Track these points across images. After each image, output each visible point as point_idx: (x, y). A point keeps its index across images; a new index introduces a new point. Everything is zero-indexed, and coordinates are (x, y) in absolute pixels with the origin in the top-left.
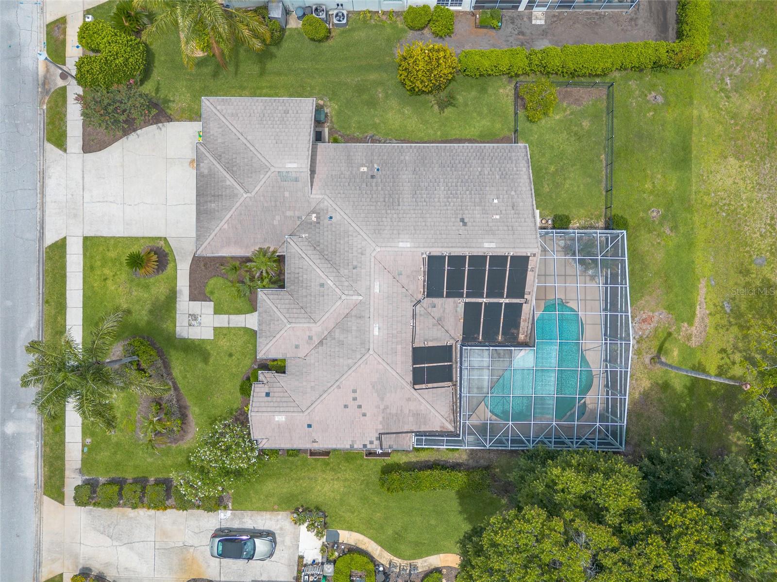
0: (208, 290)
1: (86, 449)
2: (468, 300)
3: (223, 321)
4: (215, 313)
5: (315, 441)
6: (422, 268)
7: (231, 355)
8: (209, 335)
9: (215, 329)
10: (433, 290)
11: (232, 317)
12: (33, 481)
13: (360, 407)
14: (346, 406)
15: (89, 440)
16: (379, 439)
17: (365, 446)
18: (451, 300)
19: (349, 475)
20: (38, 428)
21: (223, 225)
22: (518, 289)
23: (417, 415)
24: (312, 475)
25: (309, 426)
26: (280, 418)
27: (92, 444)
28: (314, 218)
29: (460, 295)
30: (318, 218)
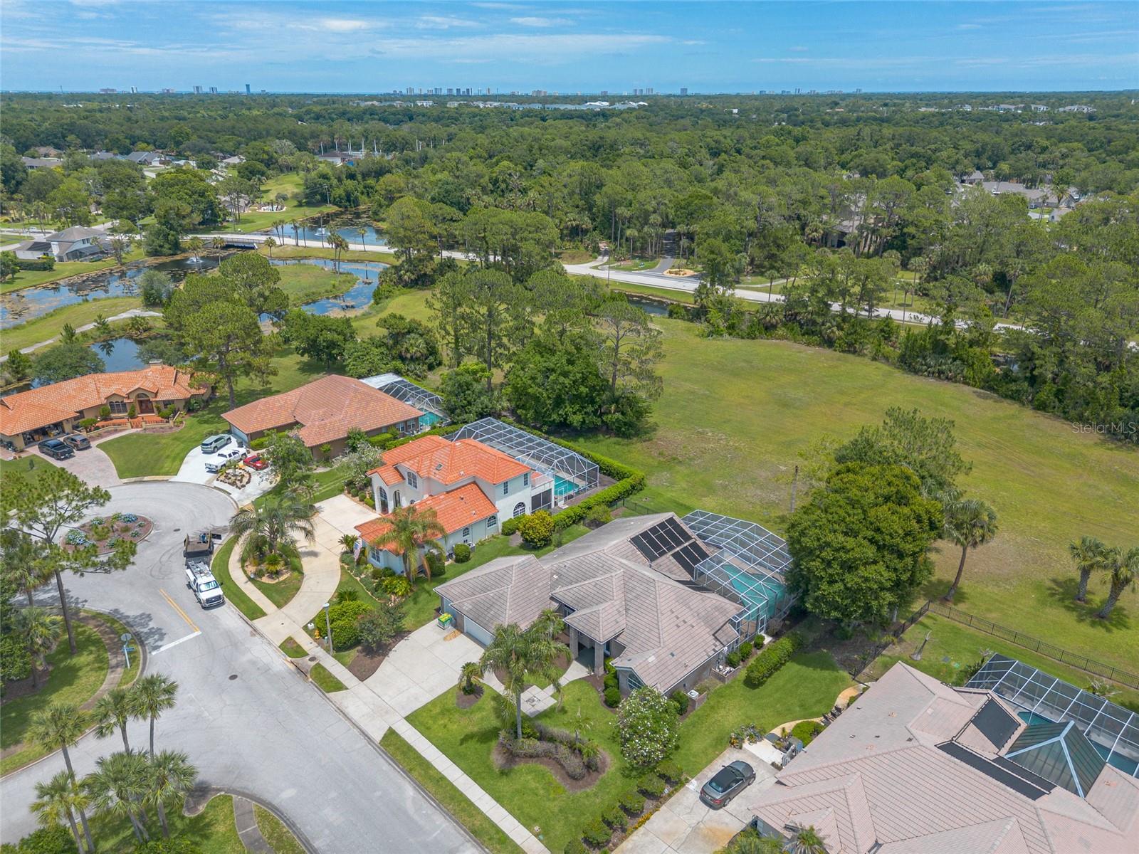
1: (541, 837)
2: (671, 553)
3: (552, 689)
4: (541, 689)
5: (686, 666)
6: (634, 547)
8: (552, 701)
9: (551, 697)
10: (651, 557)
13: (684, 621)
14: (678, 626)
16: (716, 640)
17: (714, 650)
18: (664, 557)
22: (684, 534)
25: (672, 655)
26: (651, 659)
27: (541, 828)
28: (555, 577)
29: (664, 553)
30: (558, 574)
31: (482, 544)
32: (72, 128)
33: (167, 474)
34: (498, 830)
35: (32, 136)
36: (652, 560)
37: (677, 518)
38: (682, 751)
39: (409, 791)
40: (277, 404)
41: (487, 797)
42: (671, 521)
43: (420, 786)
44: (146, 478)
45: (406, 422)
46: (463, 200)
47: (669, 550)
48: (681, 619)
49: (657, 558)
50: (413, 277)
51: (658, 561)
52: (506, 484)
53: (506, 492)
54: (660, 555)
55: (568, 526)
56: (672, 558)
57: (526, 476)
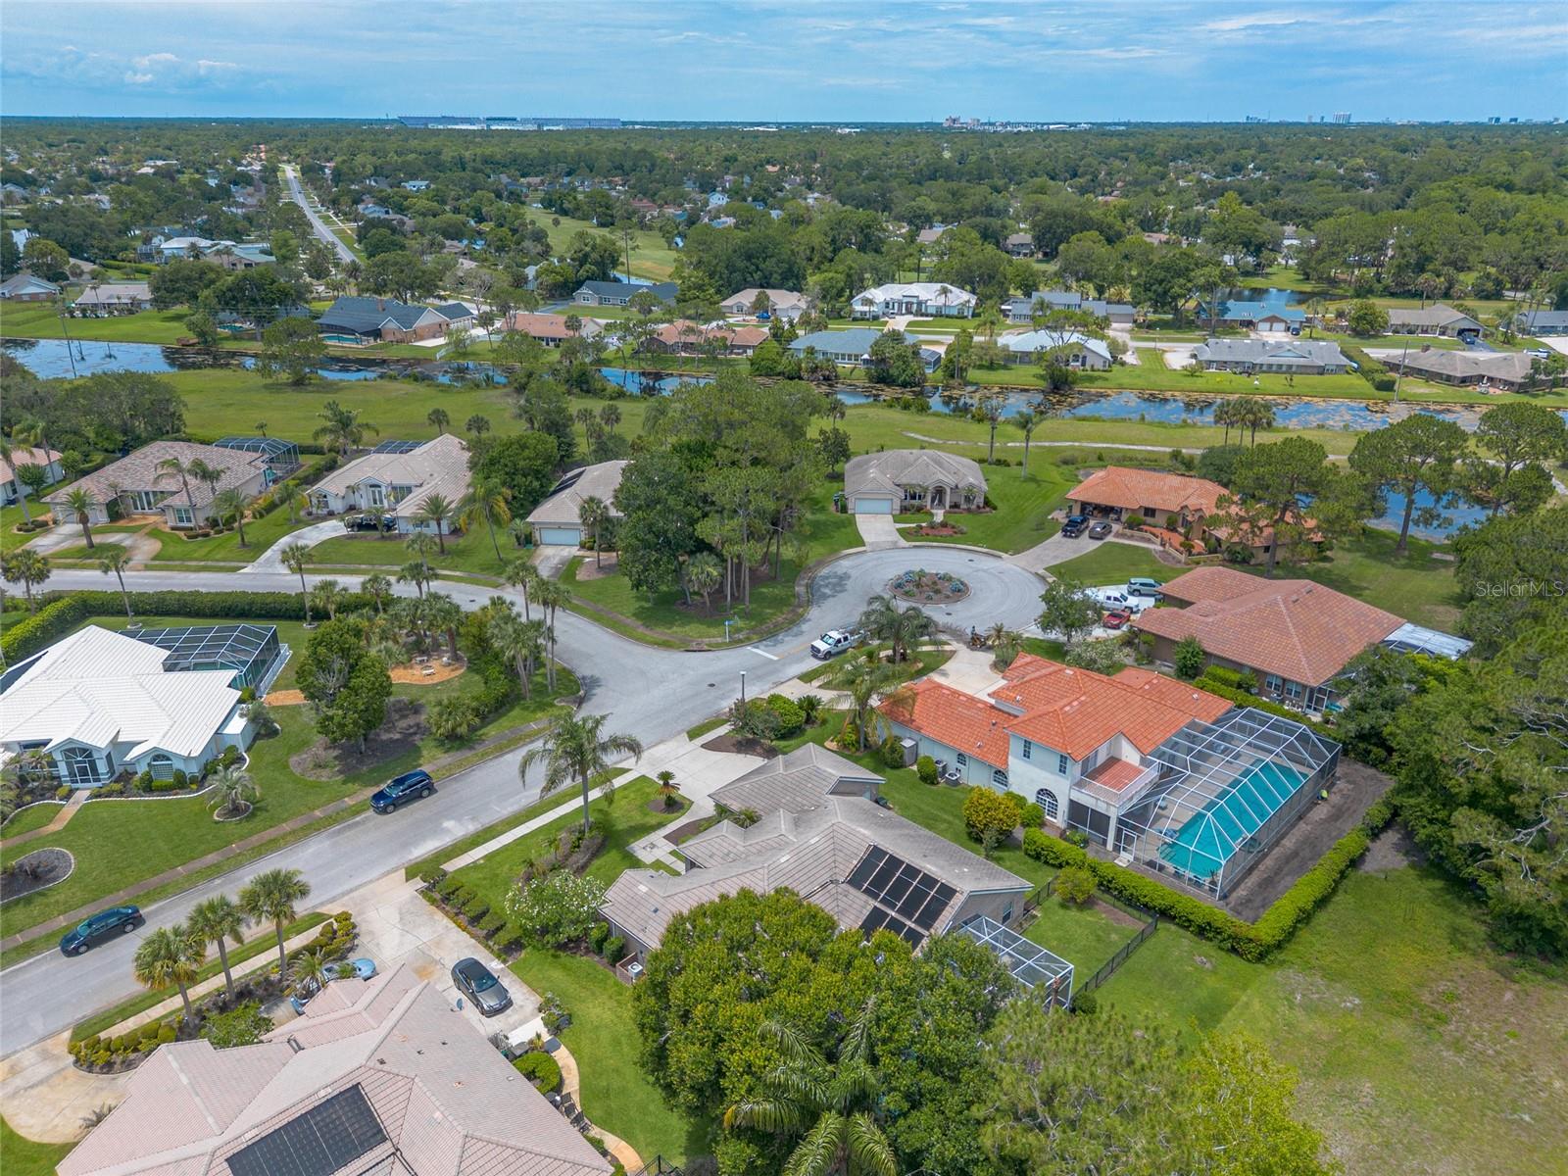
2: (878, 905)
3: (670, 859)
4: (670, 853)
5: (644, 930)
6: (862, 854)
8: (649, 860)
9: (657, 860)
10: (856, 880)
11: (678, 862)
18: (864, 897)
21: (748, 783)
22: (929, 918)
25: (656, 910)
26: (643, 889)
28: (813, 808)
29: (875, 896)
30: (816, 808)
36: (851, 882)
37: (957, 901)
44: (1052, 579)
45: (1284, 680)
47: (883, 901)
49: (858, 887)
51: (852, 890)
52: (1027, 744)
53: (1027, 755)
54: (867, 892)
55: (1046, 863)
56: (870, 908)
57: (1063, 759)
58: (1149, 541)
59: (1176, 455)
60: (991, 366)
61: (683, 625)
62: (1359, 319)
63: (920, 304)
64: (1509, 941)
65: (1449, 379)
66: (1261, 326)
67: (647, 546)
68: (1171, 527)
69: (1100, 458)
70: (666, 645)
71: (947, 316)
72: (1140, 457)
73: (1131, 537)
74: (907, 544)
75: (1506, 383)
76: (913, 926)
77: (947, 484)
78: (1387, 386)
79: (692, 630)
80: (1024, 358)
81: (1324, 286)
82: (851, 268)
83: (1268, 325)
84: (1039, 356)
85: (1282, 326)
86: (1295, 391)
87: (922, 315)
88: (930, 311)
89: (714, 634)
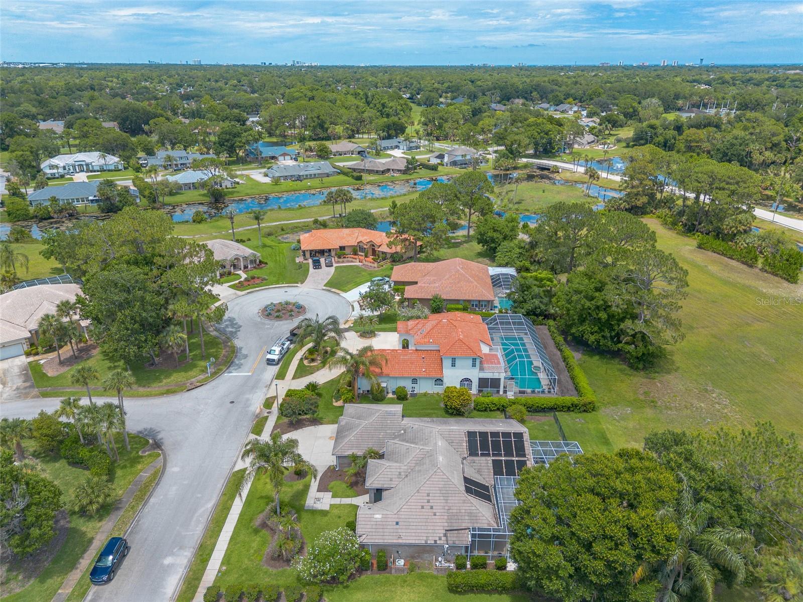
0: (330, 486)
1: (220, 574)
2: (493, 458)
3: (337, 501)
4: (332, 497)
5: (400, 537)
6: (465, 439)
7: (340, 517)
8: (327, 508)
9: (331, 505)
10: (473, 452)
11: (343, 499)
12: (170, 595)
13: (432, 508)
14: (423, 507)
15: (224, 568)
16: (445, 535)
17: (435, 541)
18: (484, 458)
19: (422, 589)
20: (188, 561)
21: (351, 437)
22: (521, 451)
23: (470, 514)
24: (393, 589)
25: (397, 523)
26: (378, 516)
27: (226, 570)
28: (402, 432)
29: (488, 455)
30: (405, 431)
31: (425, 395)
32: (537, 88)
33: (343, 291)
34: (210, 555)
35: (514, 92)
36: (471, 455)
37: (526, 437)
38: (345, 591)
39: (210, 505)
40: (419, 268)
41: (230, 534)
42: (519, 436)
43: (216, 506)
44: (333, 290)
45: (479, 301)
46: (744, 153)
47: (494, 455)
48: (430, 504)
49: (477, 455)
50: (627, 207)
51: (475, 458)
52: (454, 360)
53: (453, 365)
54: (482, 455)
55: (491, 410)
56: (491, 462)
57: (474, 360)
58: (352, 262)
59: (316, 222)
60: (171, 194)
61: (167, 377)
62: (321, 151)
63: (87, 165)
64: (641, 366)
65: (377, 172)
66: (281, 158)
67: (134, 332)
68: (355, 253)
69: (283, 230)
70: (169, 392)
71: (109, 171)
72: (300, 225)
73: (343, 262)
74: (243, 293)
75: (399, 170)
76: (517, 459)
77: (241, 256)
78: (359, 178)
79: (177, 377)
80: (194, 186)
81: (280, 139)
82: (32, 148)
83: (283, 157)
84: (203, 185)
85: (289, 157)
86: (325, 185)
87: (91, 171)
88: (95, 168)
89: (195, 375)
